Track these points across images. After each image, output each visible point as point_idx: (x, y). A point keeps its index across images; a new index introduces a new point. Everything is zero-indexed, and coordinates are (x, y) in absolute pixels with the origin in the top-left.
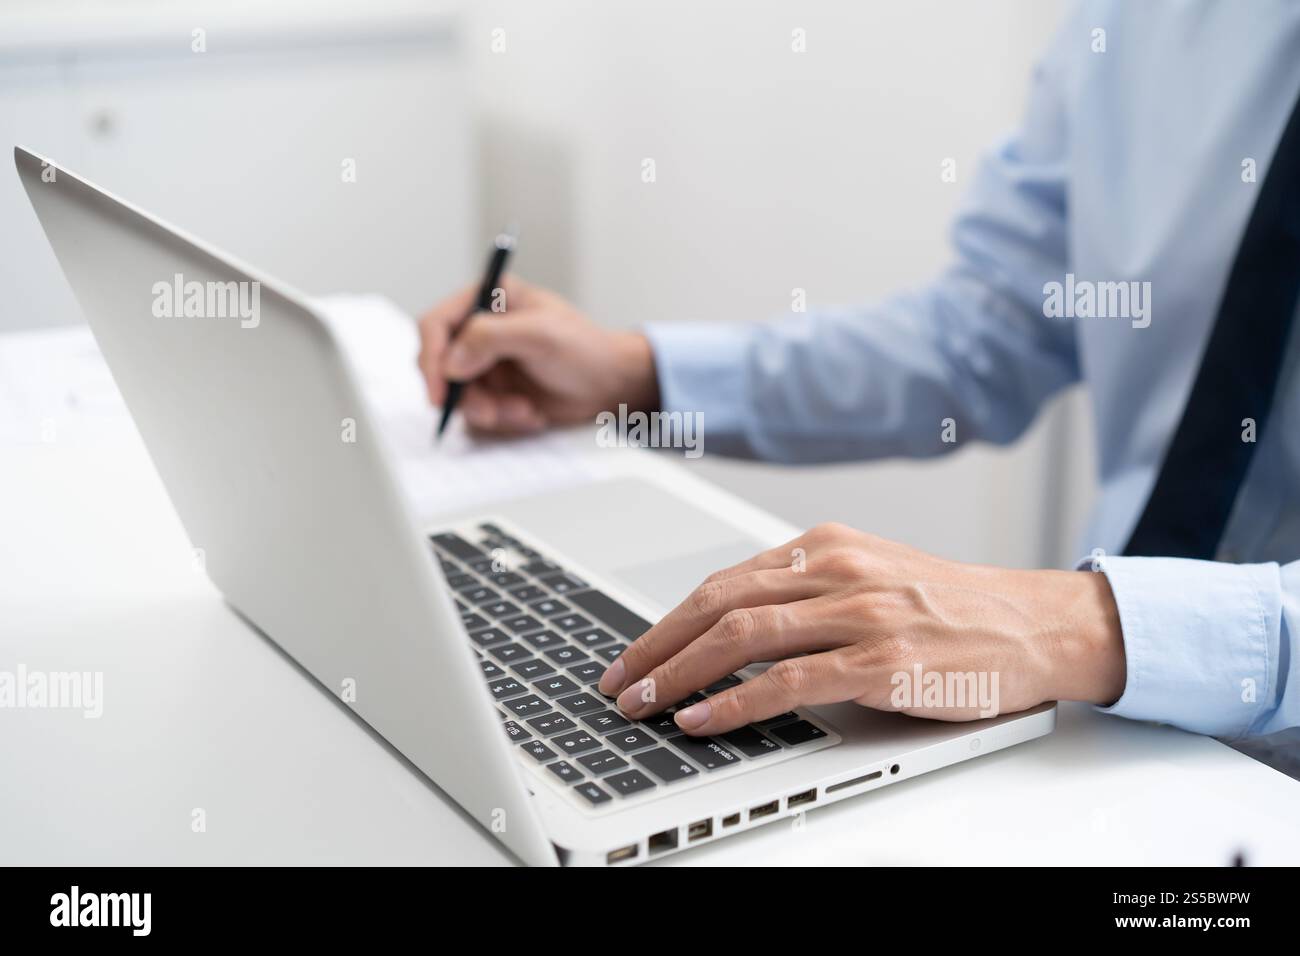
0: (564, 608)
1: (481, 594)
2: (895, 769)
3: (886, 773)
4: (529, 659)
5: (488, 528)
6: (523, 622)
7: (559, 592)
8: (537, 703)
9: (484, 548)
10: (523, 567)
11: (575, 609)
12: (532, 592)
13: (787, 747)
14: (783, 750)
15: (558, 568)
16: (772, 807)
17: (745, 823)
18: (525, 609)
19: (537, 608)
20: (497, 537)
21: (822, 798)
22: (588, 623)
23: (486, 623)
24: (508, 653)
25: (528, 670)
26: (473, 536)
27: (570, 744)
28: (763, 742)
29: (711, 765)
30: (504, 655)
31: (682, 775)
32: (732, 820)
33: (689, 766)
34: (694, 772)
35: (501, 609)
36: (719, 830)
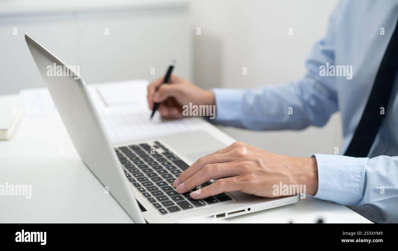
0: (171, 164)
1: (149, 160)
2: (249, 209)
3: (247, 210)
4: (157, 177)
5: (157, 143)
6: (158, 167)
7: (170, 160)
8: (155, 188)
9: (153, 148)
10: (163, 153)
11: (173, 164)
12: (163, 160)
13: (220, 202)
14: (218, 203)
15: (172, 154)
18: (160, 164)
19: (163, 164)
20: (158, 145)
21: (227, 216)
22: (176, 168)
23: (148, 167)
24: (151, 175)
25: (156, 179)
26: (152, 145)
27: (161, 199)
28: (214, 200)
29: (197, 206)
30: (150, 175)
31: (189, 208)
34: (192, 207)
35: (153, 163)
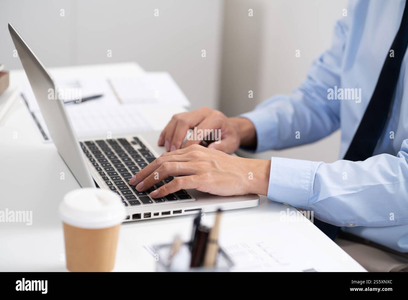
0: (144, 161)
1: (123, 155)
4: (127, 172)
5: (136, 138)
6: (130, 163)
7: (145, 157)
8: (122, 183)
9: (131, 144)
11: (146, 162)
12: (138, 156)
14: (178, 200)
15: (149, 151)
16: (168, 213)
17: (160, 216)
18: (133, 160)
19: (136, 160)
20: (137, 140)
21: (183, 213)
23: (121, 162)
24: (122, 170)
25: (125, 175)
26: (130, 139)
27: (125, 193)
28: (174, 197)
29: (157, 201)
31: (149, 203)
32: (157, 214)
33: (151, 201)
34: (152, 202)
35: (126, 159)
36: (153, 217)
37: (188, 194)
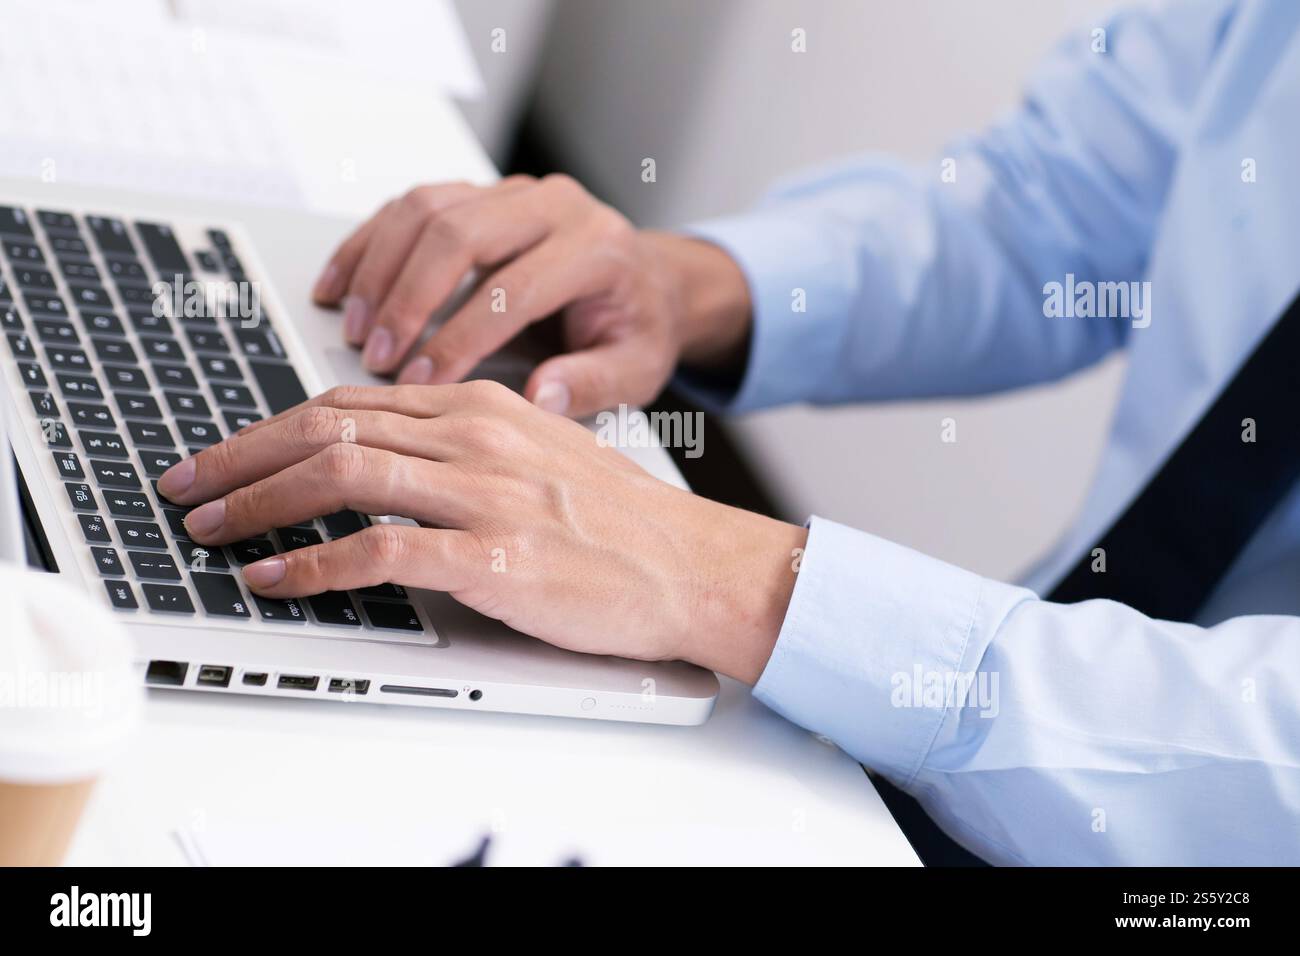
0: (238, 375)
1: (152, 322)
2: (475, 695)
3: (464, 696)
4: (155, 421)
5: (219, 239)
6: (177, 374)
7: (245, 351)
8: (128, 475)
9: (194, 263)
11: (249, 381)
13: (367, 627)
14: (361, 628)
15: (265, 322)
16: (310, 683)
17: (271, 688)
18: (191, 359)
19: (205, 363)
20: (221, 252)
21: (374, 694)
22: (253, 404)
23: (134, 359)
24: (135, 405)
25: (145, 433)
26: (191, 241)
27: (133, 534)
28: (346, 611)
29: (268, 614)
31: (232, 613)
32: (258, 679)
33: (244, 605)
34: (246, 614)
35: (162, 348)
36: (236, 684)
37: (410, 602)
